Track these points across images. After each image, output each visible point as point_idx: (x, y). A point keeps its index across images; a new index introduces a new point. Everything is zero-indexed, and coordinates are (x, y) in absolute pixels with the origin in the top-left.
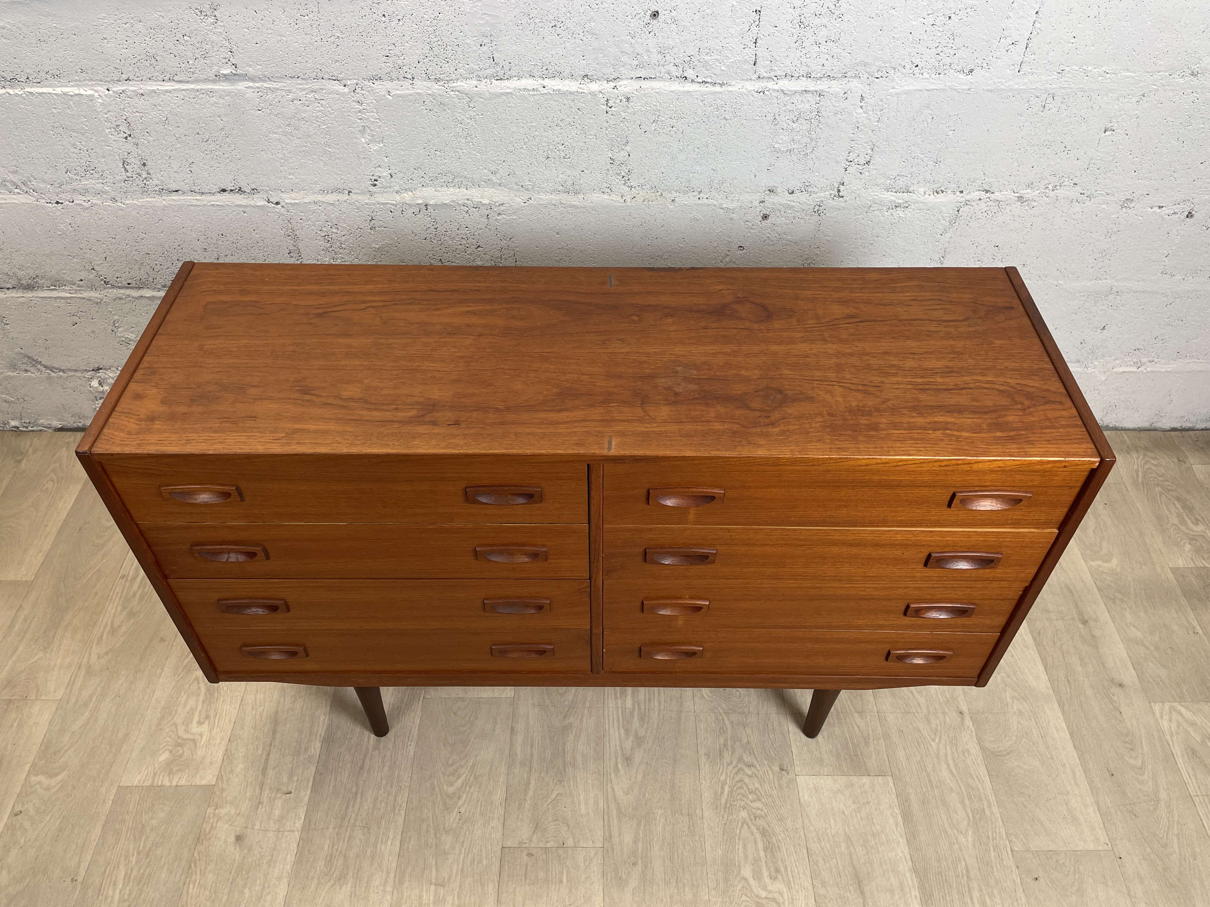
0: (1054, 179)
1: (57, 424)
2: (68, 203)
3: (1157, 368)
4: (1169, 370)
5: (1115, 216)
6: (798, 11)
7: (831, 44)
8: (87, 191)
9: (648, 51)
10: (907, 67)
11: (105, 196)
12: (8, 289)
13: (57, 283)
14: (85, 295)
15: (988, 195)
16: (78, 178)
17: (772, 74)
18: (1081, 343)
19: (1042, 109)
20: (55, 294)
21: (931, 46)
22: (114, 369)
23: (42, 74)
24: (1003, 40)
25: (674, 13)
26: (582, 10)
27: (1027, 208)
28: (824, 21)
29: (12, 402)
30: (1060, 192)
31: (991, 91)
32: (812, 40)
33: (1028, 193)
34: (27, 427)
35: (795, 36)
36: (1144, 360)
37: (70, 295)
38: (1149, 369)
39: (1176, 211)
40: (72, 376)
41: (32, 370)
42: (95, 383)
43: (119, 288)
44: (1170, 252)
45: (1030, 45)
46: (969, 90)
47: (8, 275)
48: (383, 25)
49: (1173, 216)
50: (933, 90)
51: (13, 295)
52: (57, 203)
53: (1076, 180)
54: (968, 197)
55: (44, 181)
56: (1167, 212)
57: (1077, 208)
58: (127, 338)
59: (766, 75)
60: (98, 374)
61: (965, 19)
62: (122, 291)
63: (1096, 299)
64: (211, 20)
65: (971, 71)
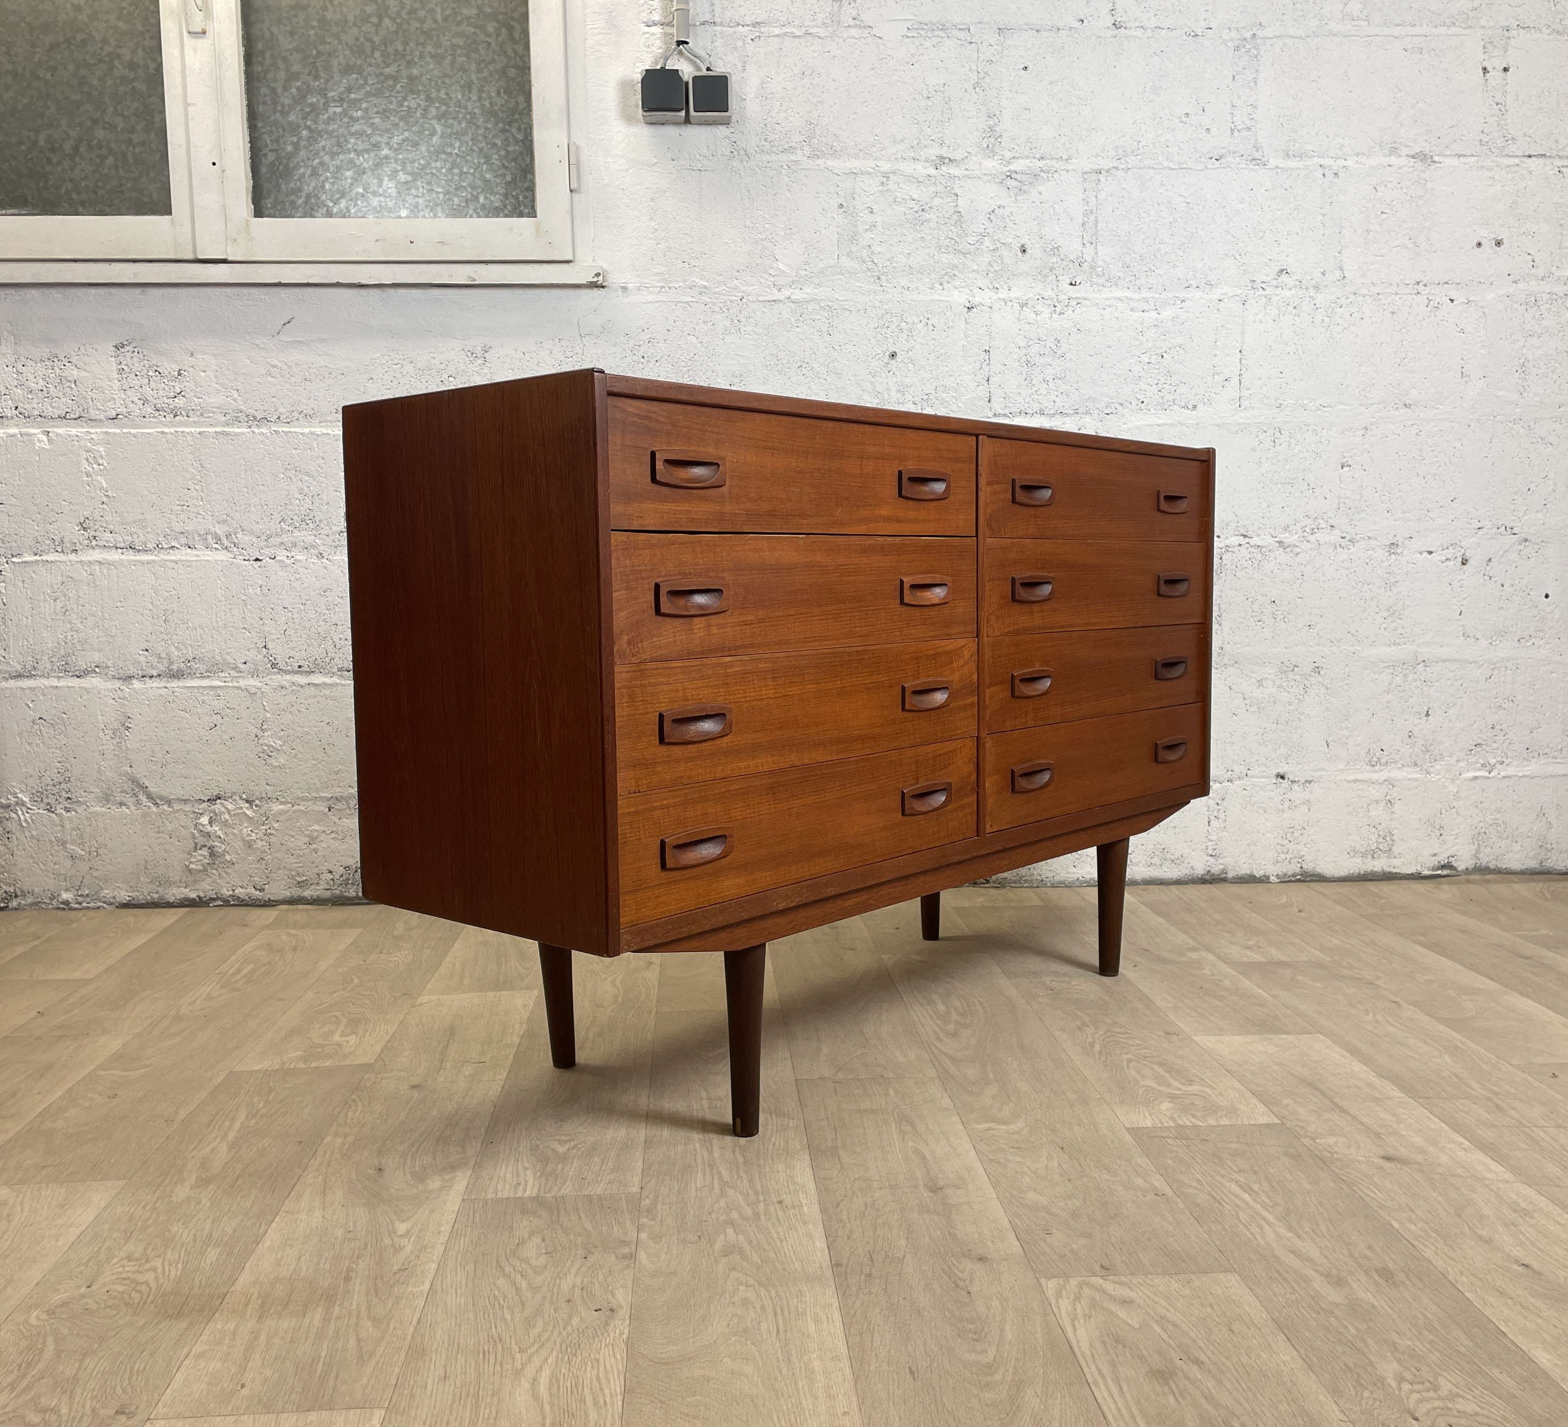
0: (1310, 521)
1: (124, 896)
2: (268, 559)
3: (1511, 771)
4: (1527, 773)
5: (1386, 564)
6: (1024, 351)
7: (1059, 381)
8: (295, 545)
9: (888, 389)
10: (1133, 403)
11: (312, 551)
12: (151, 677)
13: (213, 670)
14: (242, 683)
15: (1247, 540)
16: (290, 529)
17: (1007, 411)
18: (1410, 737)
19: (1272, 444)
20: (206, 683)
21: (1151, 383)
22: (237, 798)
23: (296, 414)
24: (1216, 377)
25: (910, 353)
26: (826, 351)
27: (1291, 555)
28: (1049, 360)
29: (81, 858)
30: (1321, 536)
31: (1218, 426)
32: (1040, 377)
33: (1287, 538)
34: (80, 903)
35: (1024, 374)
36: (1493, 761)
37: (223, 684)
38: (1503, 774)
39: (1448, 556)
40: (178, 811)
41: (130, 801)
42: (205, 820)
43: (287, 672)
44: (1462, 608)
45: (1243, 381)
46: (1197, 424)
47: (160, 658)
48: (641, 366)
49: (1448, 563)
50: (1163, 425)
51: (155, 685)
52: (257, 560)
53: (1331, 522)
54: (1227, 542)
55: (251, 533)
56: (1439, 558)
57: (1343, 555)
58: (269, 746)
59: (1001, 412)
60: (212, 807)
61: (1177, 357)
62: (288, 677)
63: (1404, 672)
64: (480, 361)
65: (1195, 407)
